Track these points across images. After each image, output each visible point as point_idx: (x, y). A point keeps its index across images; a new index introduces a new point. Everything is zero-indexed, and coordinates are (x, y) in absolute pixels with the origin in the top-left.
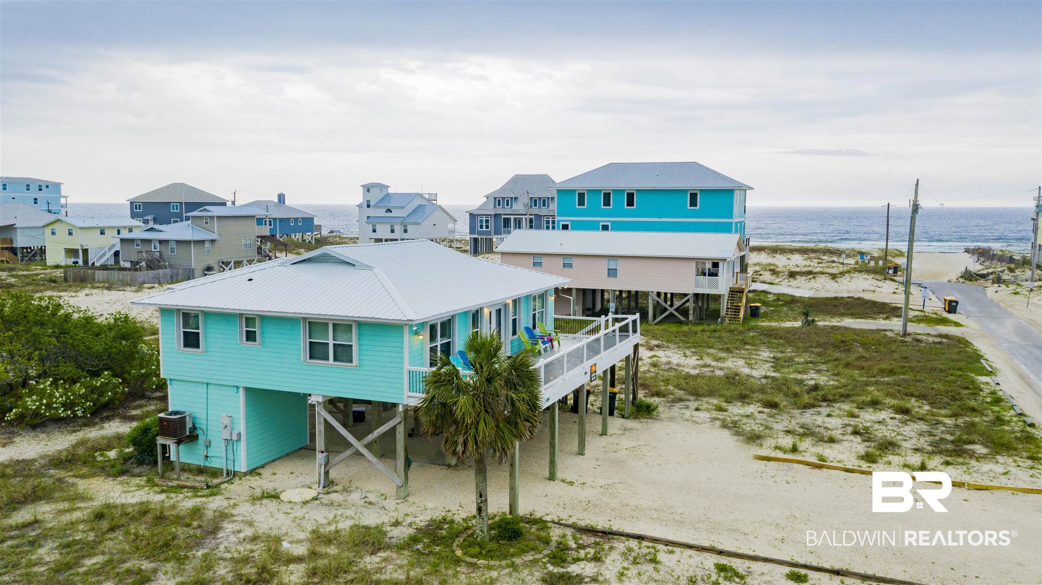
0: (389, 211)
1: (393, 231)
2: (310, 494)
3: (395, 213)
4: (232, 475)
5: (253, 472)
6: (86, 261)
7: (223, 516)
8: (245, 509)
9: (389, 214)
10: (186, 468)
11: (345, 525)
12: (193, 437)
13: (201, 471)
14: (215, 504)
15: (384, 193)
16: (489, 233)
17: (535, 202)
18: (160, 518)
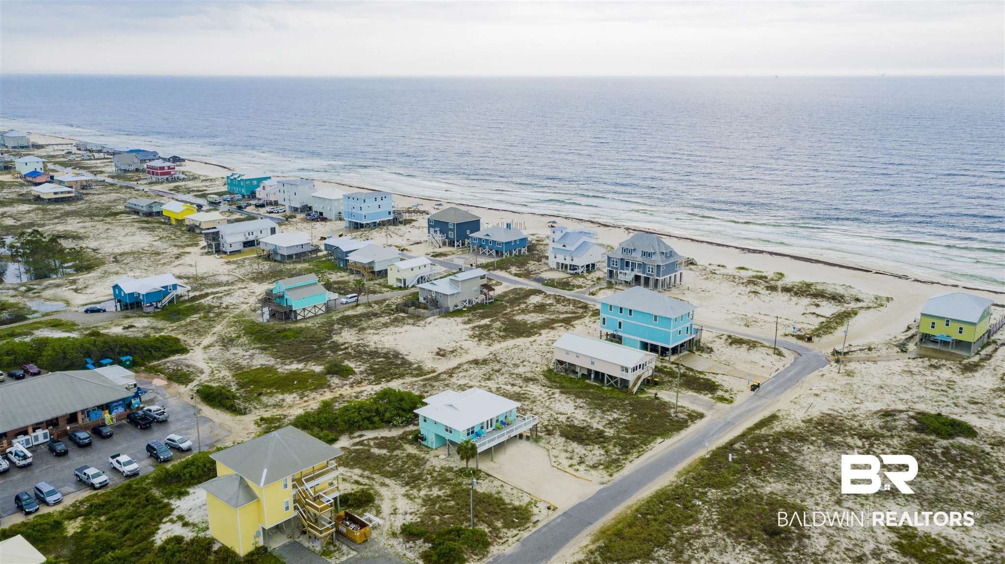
0: (564, 246)
1: (565, 259)
2: (444, 457)
3: (567, 248)
4: (432, 449)
5: (436, 449)
6: (405, 284)
7: (428, 460)
8: (432, 459)
9: (564, 248)
10: (424, 445)
11: (447, 466)
12: (425, 440)
13: (427, 447)
14: (427, 457)
15: (564, 233)
16: (617, 269)
17: (644, 254)
18: (417, 459)
